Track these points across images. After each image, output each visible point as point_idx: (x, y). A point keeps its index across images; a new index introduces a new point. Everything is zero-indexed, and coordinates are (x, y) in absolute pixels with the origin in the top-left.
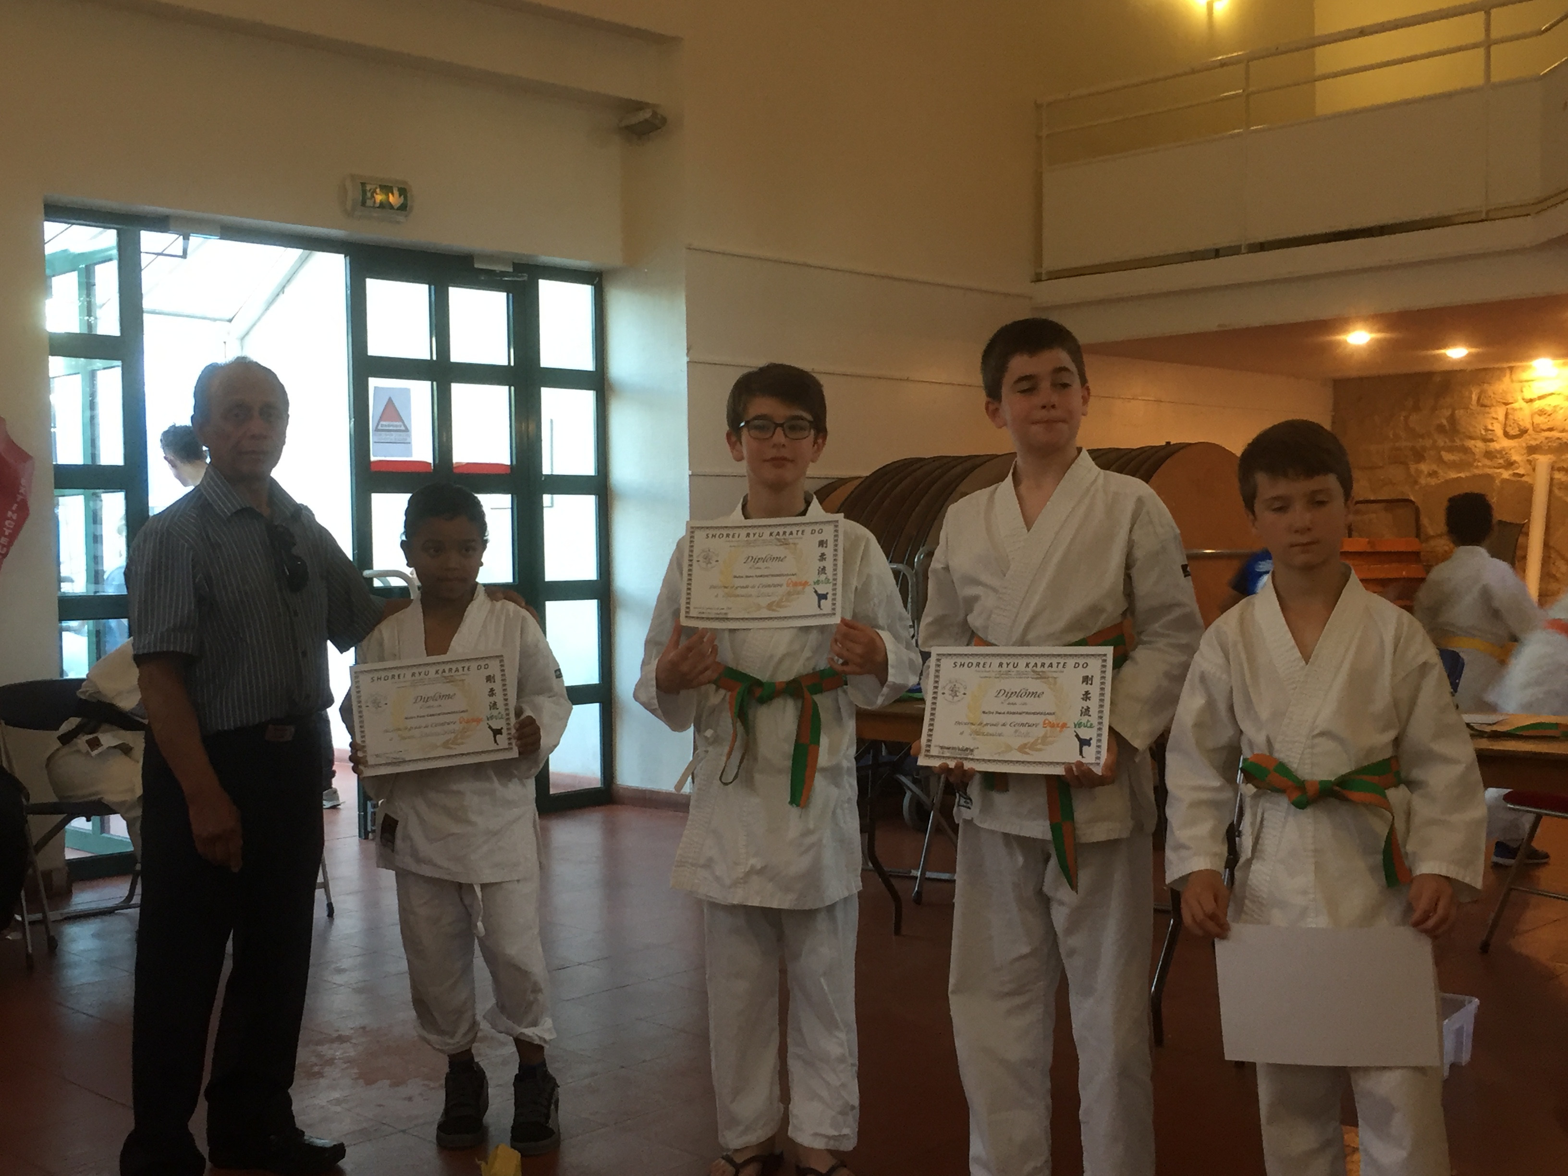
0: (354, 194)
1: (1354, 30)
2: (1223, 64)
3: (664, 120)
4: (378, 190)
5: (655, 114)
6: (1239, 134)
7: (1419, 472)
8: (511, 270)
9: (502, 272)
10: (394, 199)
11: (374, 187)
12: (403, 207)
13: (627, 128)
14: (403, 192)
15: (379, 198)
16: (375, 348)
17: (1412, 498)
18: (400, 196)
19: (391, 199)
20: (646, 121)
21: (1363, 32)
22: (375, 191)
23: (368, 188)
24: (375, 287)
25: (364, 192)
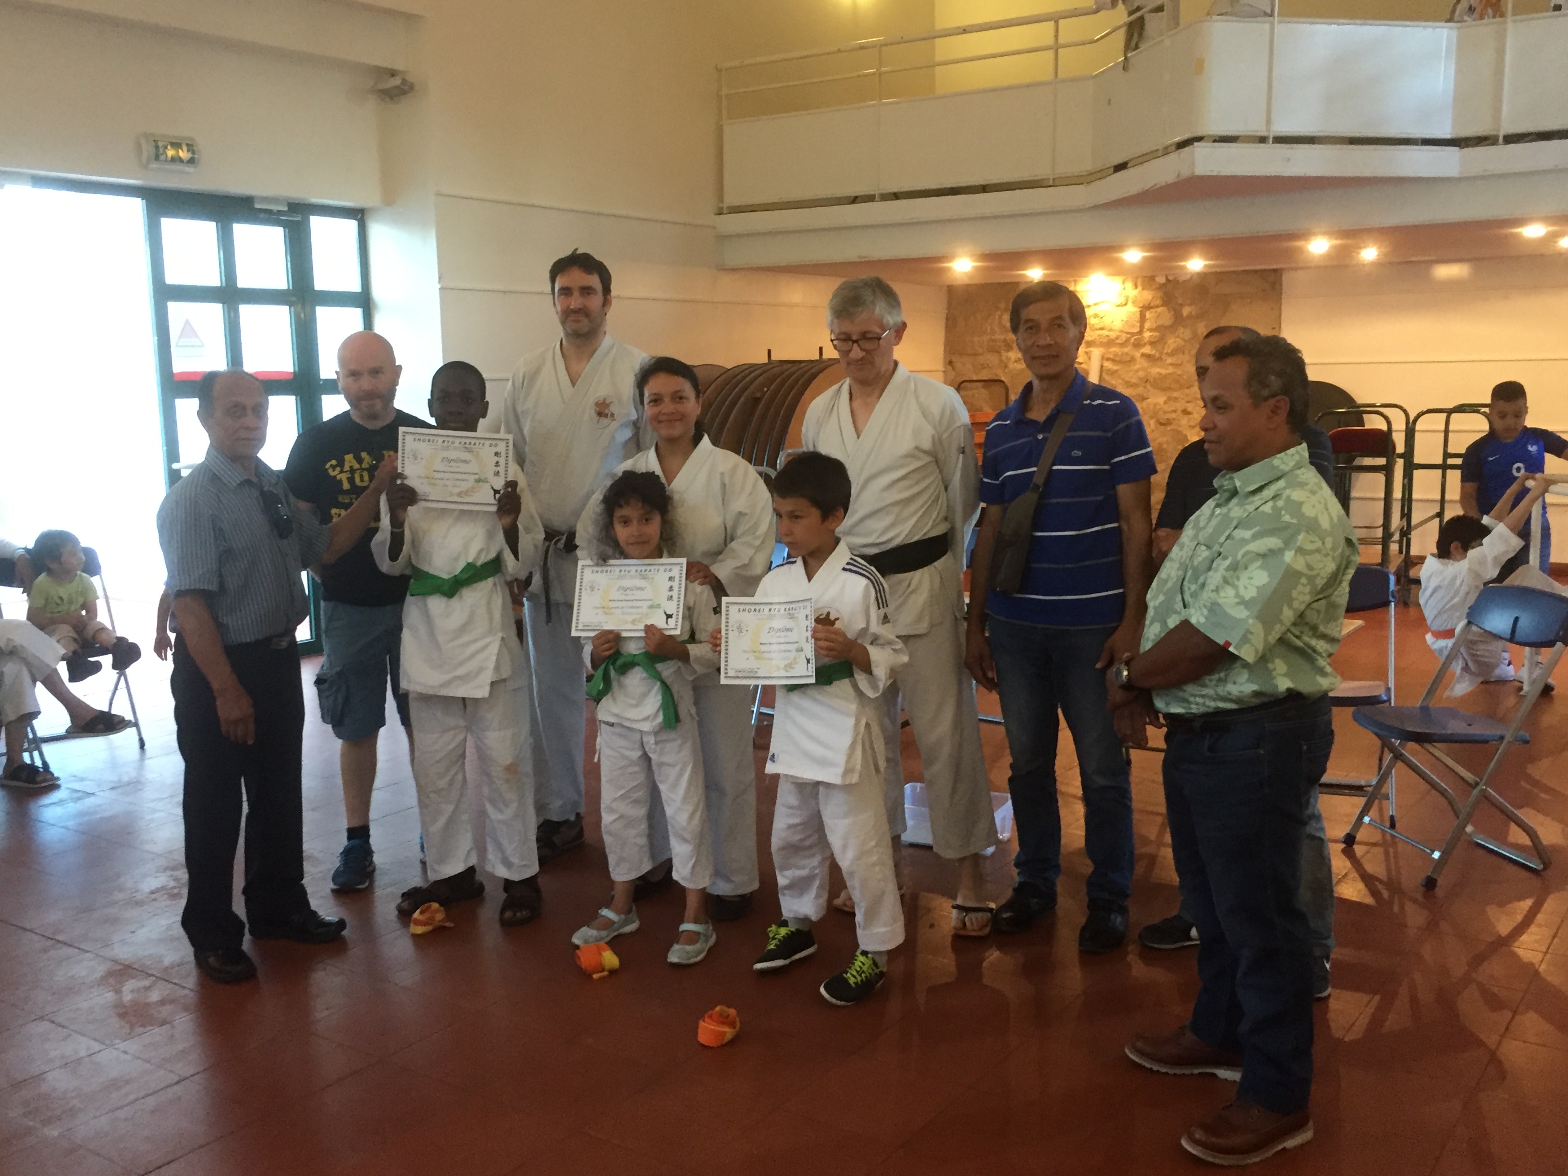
0: (148, 149)
1: (959, 28)
2: (862, 47)
3: (412, 87)
4: (169, 147)
5: (404, 81)
6: (873, 105)
7: (1009, 359)
8: (286, 209)
9: (279, 211)
10: (183, 154)
11: (165, 143)
12: (191, 161)
13: (380, 91)
14: (190, 147)
15: (171, 153)
16: (172, 278)
17: (1003, 379)
18: (188, 151)
19: (181, 154)
20: (397, 87)
21: (965, 31)
22: (166, 148)
23: (160, 144)
24: (170, 226)
25: (157, 147)
